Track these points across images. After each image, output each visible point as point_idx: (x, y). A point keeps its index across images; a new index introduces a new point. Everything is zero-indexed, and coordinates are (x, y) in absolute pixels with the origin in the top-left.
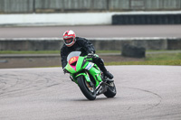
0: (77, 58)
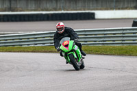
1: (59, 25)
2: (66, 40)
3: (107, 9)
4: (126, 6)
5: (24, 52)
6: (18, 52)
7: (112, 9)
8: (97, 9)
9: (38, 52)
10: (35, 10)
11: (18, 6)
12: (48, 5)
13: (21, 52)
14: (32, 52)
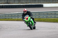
1: (24, 10)
2: (27, 16)
3: (48, 3)
4: (56, 2)
5: (13, 21)
6: (11, 21)
7: (50, 3)
8: (44, 3)
9: (19, 21)
10: (18, 3)
11: (11, 2)
12: (23, 1)
13: (12, 21)
14: (17, 21)
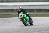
0: (22, 14)
